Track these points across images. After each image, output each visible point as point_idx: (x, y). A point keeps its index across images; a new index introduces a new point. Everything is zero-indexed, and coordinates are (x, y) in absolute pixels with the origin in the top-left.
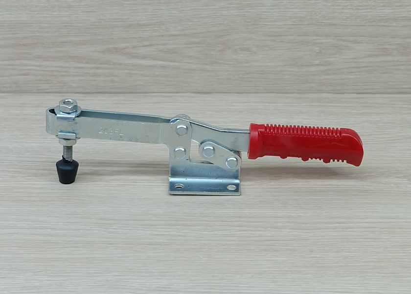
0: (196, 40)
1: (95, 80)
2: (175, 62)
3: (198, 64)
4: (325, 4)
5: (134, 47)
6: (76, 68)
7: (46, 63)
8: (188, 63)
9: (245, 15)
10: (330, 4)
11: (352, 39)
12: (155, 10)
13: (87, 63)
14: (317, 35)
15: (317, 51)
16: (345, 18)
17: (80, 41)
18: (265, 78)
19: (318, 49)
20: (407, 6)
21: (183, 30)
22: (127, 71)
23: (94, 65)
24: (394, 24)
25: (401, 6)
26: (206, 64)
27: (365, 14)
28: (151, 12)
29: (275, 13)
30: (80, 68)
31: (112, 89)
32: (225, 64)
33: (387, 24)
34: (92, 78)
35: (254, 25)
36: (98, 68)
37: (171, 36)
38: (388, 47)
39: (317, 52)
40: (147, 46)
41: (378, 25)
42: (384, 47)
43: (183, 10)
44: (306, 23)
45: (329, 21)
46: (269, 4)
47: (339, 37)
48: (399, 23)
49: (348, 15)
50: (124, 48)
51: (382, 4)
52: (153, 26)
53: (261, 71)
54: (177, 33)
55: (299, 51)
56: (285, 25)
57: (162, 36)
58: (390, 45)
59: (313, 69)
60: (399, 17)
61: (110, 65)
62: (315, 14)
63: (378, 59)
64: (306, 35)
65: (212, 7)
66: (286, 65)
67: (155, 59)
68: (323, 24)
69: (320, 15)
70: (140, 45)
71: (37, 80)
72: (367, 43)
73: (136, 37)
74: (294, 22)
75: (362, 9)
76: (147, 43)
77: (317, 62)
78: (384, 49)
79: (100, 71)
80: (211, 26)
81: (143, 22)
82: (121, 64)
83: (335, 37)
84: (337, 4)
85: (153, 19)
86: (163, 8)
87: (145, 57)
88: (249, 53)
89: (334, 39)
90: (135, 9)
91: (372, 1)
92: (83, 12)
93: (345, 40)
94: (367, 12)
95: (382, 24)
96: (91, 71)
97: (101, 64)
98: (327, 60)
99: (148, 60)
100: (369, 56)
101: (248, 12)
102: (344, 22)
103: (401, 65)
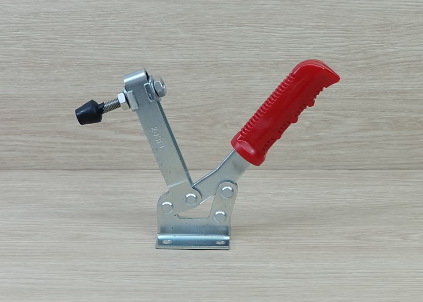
0: (185, 115)
1: (83, 157)
3: (187, 139)
5: (122, 122)
6: (63, 143)
7: (33, 139)
9: (234, 88)
11: (342, 112)
13: (75, 138)
15: (308, 126)
16: (335, 91)
17: (68, 115)
19: (308, 123)
20: (396, 79)
21: (172, 104)
22: (115, 147)
23: (82, 141)
24: (384, 98)
25: (390, 79)
26: (196, 140)
27: (355, 87)
29: (263, 87)
30: (68, 143)
31: (99, 165)
32: (215, 139)
33: (376, 97)
34: (79, 154)
35: (244, 98)
36: (86, 144)
38: (379, 121)
39: (308, 127)
40: (136, 120)
41: (368, 99)
42: (374, 121)
43: (172, 84)
46: (259, 78)
47: (329, 110)
48: (388, 96)
49: (337, 89)
50: (112, 123)
51: (371, 78)
58: (380, 119)
59: (303, 144)
60: (388, 90)
61: (98, 140)
63: (368, 134)
65: (201, 81)
70: (129, 119)
71: (23, 156)
72: (357, 117)
73: (125, 111)
75: (351, 82)
76: (135, 118)
77: (307, 137)
78: (375, 123)
79: (87, 147)
80: (200, 100)
82: (109, 140)
83: (325, 111)
87: (133, 132)
89: (324, 113)
91: (361, 74)
92: (71, 86)
93: (335, 115)
94: (357, 85)
95: (372, 97)
96: (79, 147)
97: (88, 139)
98: (317, 134)
99: (136, 135)
100: (360, 130)
101: (237, 85)
102: (334, 95)
103: (392, 140)
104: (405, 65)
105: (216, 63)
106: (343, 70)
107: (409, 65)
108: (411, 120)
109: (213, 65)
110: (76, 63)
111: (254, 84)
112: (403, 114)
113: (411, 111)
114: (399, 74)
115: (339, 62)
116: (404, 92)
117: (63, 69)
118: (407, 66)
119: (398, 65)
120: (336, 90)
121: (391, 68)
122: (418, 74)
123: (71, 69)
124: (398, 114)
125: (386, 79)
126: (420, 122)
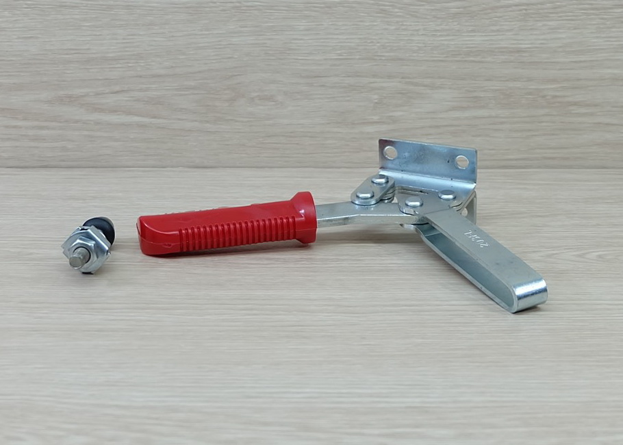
0: (192, 83)
1: (37, 147)
2: (159, 118)
3: (196, 121)
4: (387, 27)
5: (97, 94)
6: (7, 127)
8: (179, 119)
9: (265, 43)
10: (393, 27)
11: (427, 81)
12: (129, 35)
13: (25, 119)
14: (374, 76)
15: (376, 101)
16: (416, 48)
17: (14, 84)
18: (297, 144)
19: (376, 97)
20: (508, 31)
21: (172, 67)
22: (86, 133)
23: (36, 123)
24: (489, 59)
25: (498, 31)
26: (207, 122)
27: (446, 43)
28: (124, 39)
29: (310, 41)
30: (15, 127)
31: (64, 161)
32: (237, 121)
33: (478, 59)
34: (32, 144)
35: (280, 59)
36: (41, 128)
37: (154, 76)
38: (482, 94)
39: (376, 103)
40: (117, 92)
41: (466, 61)
42: (475, 94)
43: (173, 37)
44: (358, 57)
45: (392, 54)
46: (302, 28)
47: (409, 78)
48: (496, 57)
49: (420, 45)
50: (82, 96)
51: (470, 28)
52: (126, 61)
53: (291, 133)
54: (162, 72)
55: (348, 101)
56: (325, 59)
57: (141, 77)
58: (484, 91)
60: (496, 48)
61: (60, 122)
62: (372, 42)
63: (467, 114)
64: (358, 76)
65: (215, 32)
66: (328, 124)
67: (129, 113)
68: (384, 58)
69: (378, 44)
70: (107, 91)
72: (450, 88)
73: (101, 78)
74: (340, 55)
75: (441, 36)
76: (117, 88)
77: (376, 118)
78: (476, 97)
79: (44, 132)
80: (214, 61)
81: (111, 55)
82: (77, 122)
83: (403, 78)
84: (404, 27)
85: (127, 49)
86: (141, 33)
87: (114, 111)
88: (273, 103)
89: (400, 82)
90: (98, 34)
91: (455, 23)
92: (19, 38)
93: (416, 84)
94: (449, 40)
95: (472, 59)
96: (31, 133)
97: (46, 121)
98: (391, 114)
99: (119, 115)
100: (454, 109)
101: (270, 39)
102: (415, 55)
103: (502, 123)
104: (521, 10)
105: (238, 4)
106: (428, 17)
107: (526, 10)
108: (530, 94)
109: (234, 8)
110: (26, 4)
111: (295, 37)
112: (518, 84)
113: (530, 80)
114: (513, 23)
115: (423, 5)
116: (519, 51)
117: (6, 13)
118: (524, 11)
119: (510, 9)
120: (418, 46)
121: (498, 15)
122: (540, 24)
123: (18, 12)
124: (511, 84)
125: (493, 31)
126: (544, 97)
